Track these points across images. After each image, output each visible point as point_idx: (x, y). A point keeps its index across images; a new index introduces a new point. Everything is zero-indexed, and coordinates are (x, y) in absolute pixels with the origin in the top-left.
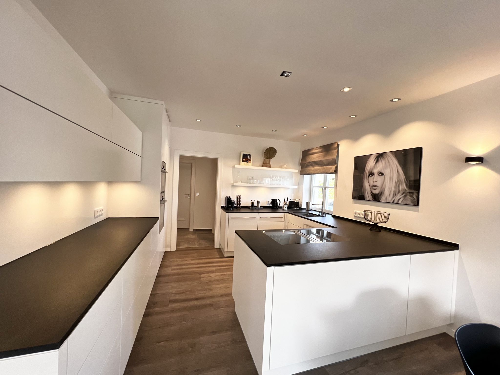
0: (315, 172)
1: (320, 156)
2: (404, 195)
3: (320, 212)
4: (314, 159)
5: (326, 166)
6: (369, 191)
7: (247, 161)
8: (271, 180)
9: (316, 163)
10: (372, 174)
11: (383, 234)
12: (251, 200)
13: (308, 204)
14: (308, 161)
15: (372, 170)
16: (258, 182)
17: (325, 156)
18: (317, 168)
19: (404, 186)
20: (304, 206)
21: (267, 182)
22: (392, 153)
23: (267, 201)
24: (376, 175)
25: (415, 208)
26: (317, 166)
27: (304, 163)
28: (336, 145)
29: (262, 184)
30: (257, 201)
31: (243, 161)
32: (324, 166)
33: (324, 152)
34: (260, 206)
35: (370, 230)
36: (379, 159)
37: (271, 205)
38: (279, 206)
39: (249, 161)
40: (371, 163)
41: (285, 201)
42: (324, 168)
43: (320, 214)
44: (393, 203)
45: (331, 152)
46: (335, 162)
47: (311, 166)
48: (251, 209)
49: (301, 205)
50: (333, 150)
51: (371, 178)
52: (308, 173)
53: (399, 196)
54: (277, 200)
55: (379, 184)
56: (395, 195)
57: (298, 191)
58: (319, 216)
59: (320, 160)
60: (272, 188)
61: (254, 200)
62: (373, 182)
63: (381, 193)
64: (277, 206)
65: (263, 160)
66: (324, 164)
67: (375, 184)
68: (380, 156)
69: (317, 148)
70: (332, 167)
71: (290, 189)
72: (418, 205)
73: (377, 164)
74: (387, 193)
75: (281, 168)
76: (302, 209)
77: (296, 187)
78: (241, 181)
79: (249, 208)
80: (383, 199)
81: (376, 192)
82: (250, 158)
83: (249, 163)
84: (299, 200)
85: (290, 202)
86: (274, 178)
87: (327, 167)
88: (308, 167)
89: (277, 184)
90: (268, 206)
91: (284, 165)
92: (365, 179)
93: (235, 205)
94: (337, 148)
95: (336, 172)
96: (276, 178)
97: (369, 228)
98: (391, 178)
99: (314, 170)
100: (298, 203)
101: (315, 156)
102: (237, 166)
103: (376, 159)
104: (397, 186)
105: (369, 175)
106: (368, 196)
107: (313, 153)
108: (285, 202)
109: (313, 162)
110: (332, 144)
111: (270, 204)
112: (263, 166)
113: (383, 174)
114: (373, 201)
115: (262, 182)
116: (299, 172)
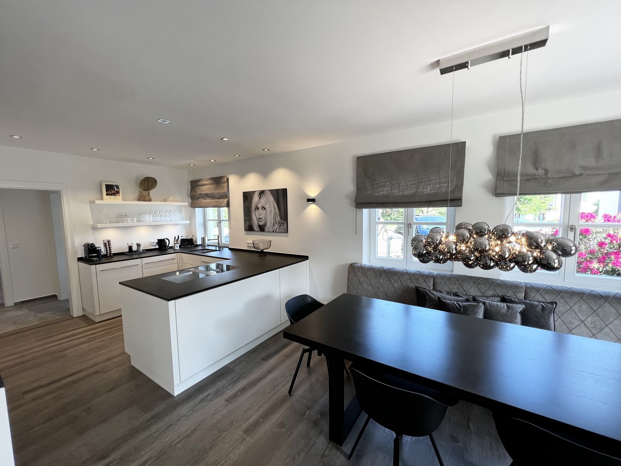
0: (208, 205)
1: (211, 189)
2: (279, 225)
3: (217, 246)
4: (205, 191)
5: (218, 199)
6: (257, 224)
7: (114, 194)
8: (154, 216)
9: (207, 196)
10: (257, 208)
11: (268, 257)
12: (128, 244)
13: (203, 239)
14: (198, 193)
15: (257, 205)
16: (135, 220)
17: (216, 188)
18: (208, 200)
19: (278, 219)
20: (199, 242)
21: (148, 219)
22: (270, 192)
23: (151, 242)
24: (260, 208)
25: (285, 234)
26: (208, 198)
27: (194, 195)
28: (226, 179)
29: (141, 221)
30: (137, 244)
31: (107, 195)
32: (216, 199)
33: (215, 184)
34: (142, 250)
35: (259, 256)
36: (261, 195)
37: (157, 247)
38: (168, 246)
39: (117, 194)
40: (256, 198)
41: (176, 239)
42: (217, 202)
43: (218, 249)
44: (273, 232)
45: (222, 185)
46: (226, 196)
47: (202, 199)
48: (129, 255)
49: (196, 242)
50: (223, 183)
51: (257, 212)
52: (199, 206)
53: (277, 226)
54: (165, 239)
55: (262, 216)
56: (274, 225)
57: (190, 227)
58: (216, 250)
59: (211, 192)
60: (156, 227)
61: (132, 244)
62: (259, 215)
63: (265, 225)
64: (165, 246)
65: (139, 192)
66: (216, 197)
67: (260, 217)
68: (262, 193)
69: (207, 180)
70: (224, 201)
71: (180, 225)
72: (288, 232)
73: (260, 200)
74: (268, 224)
75: (165, 200)
76: (197, 246)
77: (188, 222)
78: (107, 221)
79: (126, 255)
80: (267, 229)
81: (261, 223)
82: (118, 190)
83: (118, 196)
84: (193, 236)
85: (182, 240)
86: (157, 213)
87: (219, 201)
88: (199, 199)
89: (162, 221)
90: (153, 247)
91: (169, 197)
92: (253, 212)
93: (102, 253)
94: (227, 181)
95: (228, 205)
96: (159, 213)
97: (258, 254)
98: (271, 212)
99: (206, 203)
100: (192, 240)
101: (205, 188)
102: (97, 202)
103: (259, 196)
104: (275, 218)
105: (255, 210)
106: (256, 227)
107: (203, 184)
108: (176, 241)
109: (204, 194)
110: (221, 177)
111: (155, 246)
112: (139, 200)
113: (265, 209)
114: (260, 231)
115: (141, 219)
116: (189, 204)
